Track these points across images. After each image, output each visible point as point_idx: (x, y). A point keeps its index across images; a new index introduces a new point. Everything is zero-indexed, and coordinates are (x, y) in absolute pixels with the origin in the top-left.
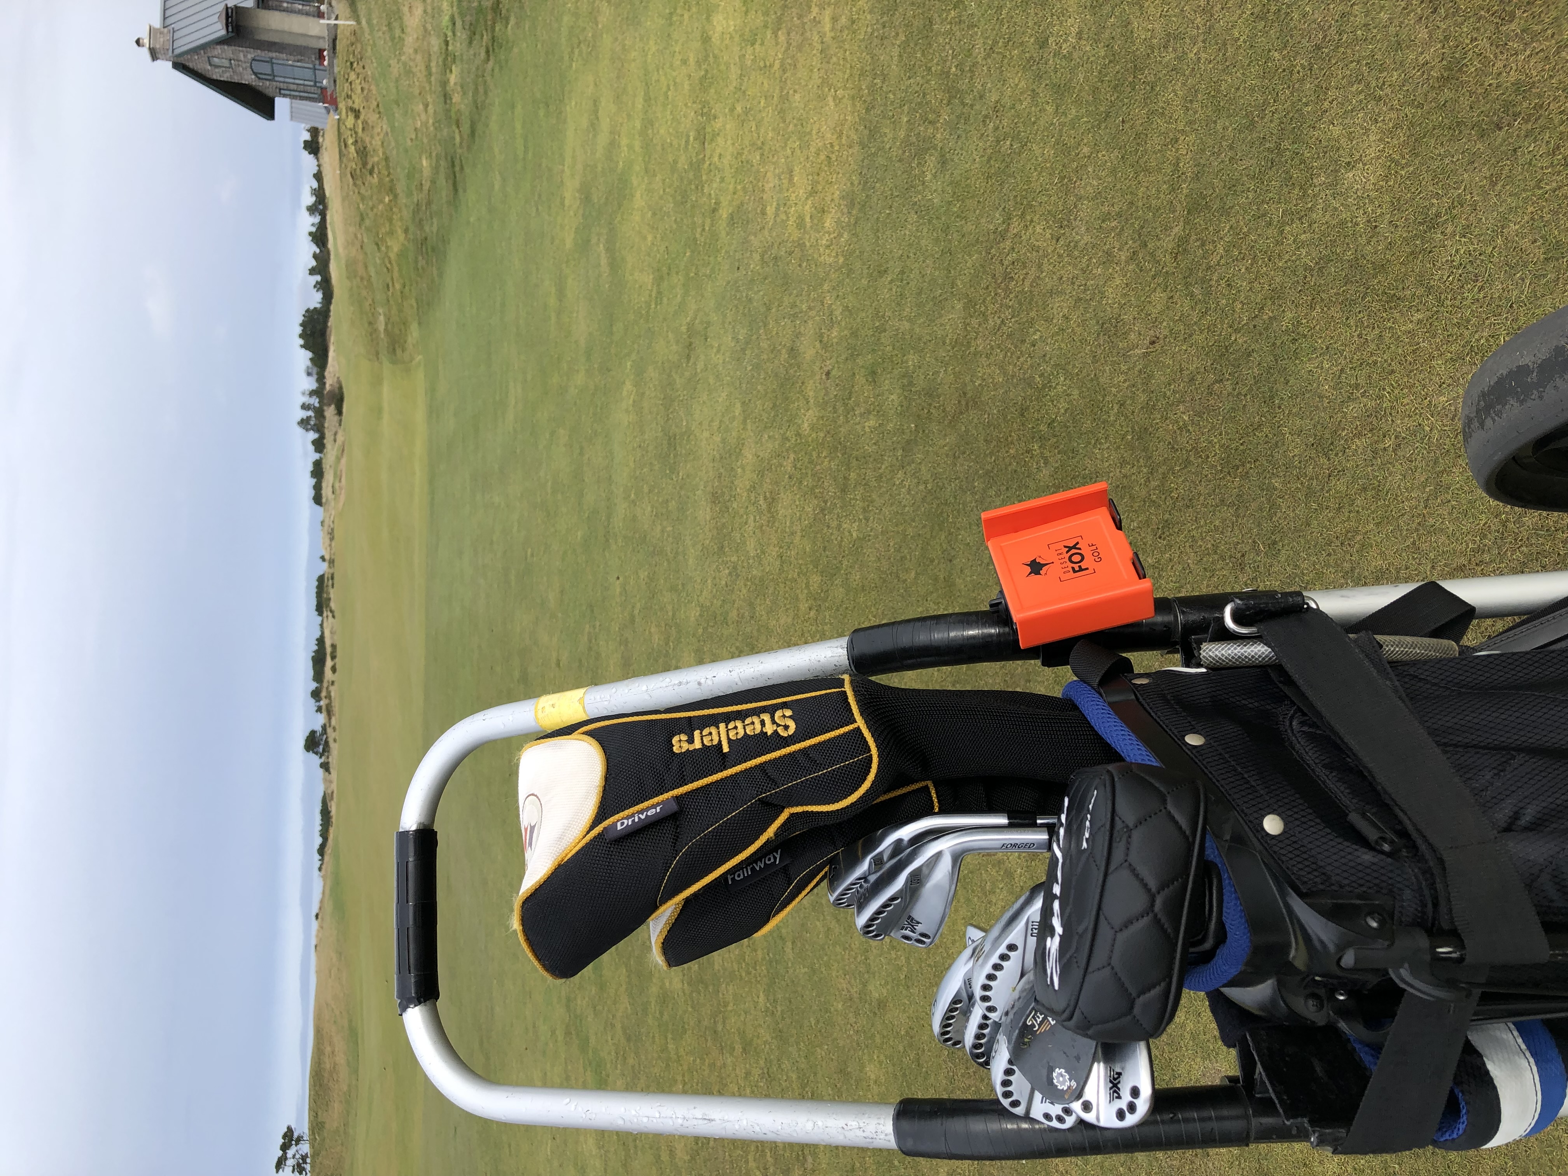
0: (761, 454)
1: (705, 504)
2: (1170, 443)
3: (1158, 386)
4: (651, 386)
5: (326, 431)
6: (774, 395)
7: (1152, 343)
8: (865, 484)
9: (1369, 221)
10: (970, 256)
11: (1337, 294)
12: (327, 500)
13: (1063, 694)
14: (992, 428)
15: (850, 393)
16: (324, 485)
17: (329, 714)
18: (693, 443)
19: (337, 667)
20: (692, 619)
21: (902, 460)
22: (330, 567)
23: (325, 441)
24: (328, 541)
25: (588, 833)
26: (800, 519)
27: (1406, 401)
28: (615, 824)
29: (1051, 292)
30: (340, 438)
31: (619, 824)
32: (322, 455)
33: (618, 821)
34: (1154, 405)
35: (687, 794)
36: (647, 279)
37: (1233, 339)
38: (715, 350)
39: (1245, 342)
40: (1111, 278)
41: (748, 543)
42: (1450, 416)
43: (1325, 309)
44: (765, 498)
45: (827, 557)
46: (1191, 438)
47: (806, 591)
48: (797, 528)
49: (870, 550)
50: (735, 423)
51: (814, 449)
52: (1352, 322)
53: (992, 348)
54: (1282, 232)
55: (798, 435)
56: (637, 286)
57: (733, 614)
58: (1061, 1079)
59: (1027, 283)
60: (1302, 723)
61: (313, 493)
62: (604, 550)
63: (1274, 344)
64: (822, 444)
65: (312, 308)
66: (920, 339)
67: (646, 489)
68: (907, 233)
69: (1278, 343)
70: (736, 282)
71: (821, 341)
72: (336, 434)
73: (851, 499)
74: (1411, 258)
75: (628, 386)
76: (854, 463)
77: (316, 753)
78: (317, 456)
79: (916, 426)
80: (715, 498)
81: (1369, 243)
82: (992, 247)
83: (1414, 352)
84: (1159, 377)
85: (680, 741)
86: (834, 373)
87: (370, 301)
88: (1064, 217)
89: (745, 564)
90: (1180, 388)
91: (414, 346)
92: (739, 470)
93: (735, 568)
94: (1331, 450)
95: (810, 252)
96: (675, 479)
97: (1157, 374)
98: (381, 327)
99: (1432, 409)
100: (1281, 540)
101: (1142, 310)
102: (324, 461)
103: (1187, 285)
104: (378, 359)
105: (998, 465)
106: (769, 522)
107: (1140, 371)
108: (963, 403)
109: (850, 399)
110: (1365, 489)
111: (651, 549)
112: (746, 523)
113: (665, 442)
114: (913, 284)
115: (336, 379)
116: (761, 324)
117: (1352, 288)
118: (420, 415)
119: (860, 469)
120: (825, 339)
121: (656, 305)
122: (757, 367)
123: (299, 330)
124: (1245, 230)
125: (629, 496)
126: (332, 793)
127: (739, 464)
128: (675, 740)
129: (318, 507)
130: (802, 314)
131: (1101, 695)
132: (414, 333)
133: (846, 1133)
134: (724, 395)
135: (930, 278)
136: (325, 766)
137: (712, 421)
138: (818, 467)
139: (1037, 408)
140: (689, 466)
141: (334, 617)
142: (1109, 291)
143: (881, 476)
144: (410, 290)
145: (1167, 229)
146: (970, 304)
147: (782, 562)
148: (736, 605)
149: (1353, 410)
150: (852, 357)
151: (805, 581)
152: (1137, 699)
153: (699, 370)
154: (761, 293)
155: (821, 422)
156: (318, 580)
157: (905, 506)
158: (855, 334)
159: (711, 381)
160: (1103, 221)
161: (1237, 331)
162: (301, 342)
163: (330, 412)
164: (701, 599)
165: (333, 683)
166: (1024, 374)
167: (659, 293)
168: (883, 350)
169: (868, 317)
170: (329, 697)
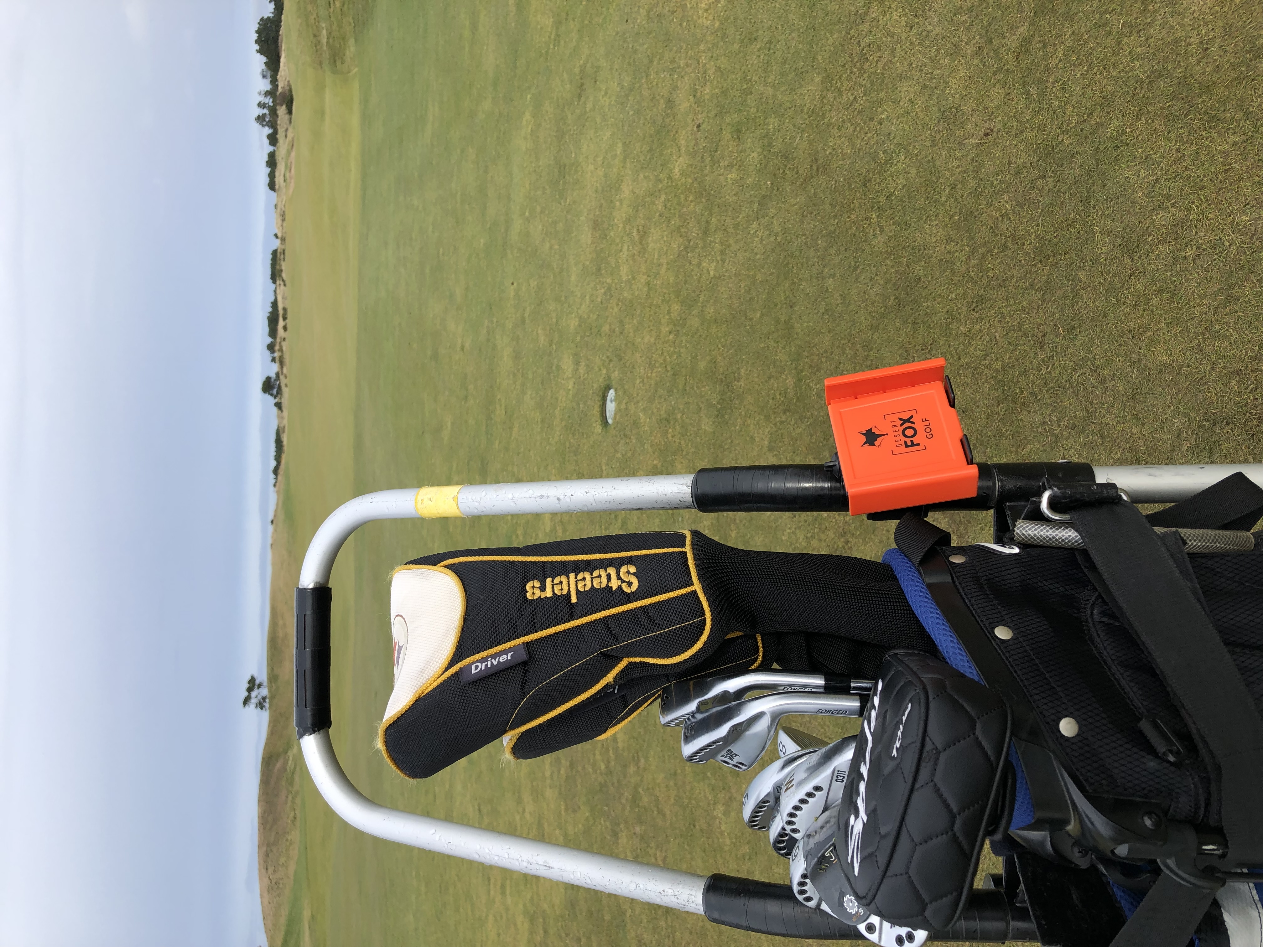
0: (637, 191)
1: (587, 229)
2: (991, 227)
3: (987, 175)
4: (547, 118)
5: (278, 127)
6: (651, 139)
7: (987, 135)
8: (725, 230)
9: (1201, 43)
10: (831, 33)
11: (1161, 108)
12: (279, 186)
13: (884, 559)
14: (837, 193)
15: (717, 147)
16: (277, 174)
17: (282, 363)
18: (580, 173)
19: (288, 326)
20: (572, 327)
21: (757, 212)
22: (281, 243)
23: (278, 136)
24: (280, 222)
25: (446, 669)
26: (666, 253)
27: (1211, 216)
28: (470, 665)
29: (900, 76)
30: (290, 134)
31: (473, 667)
32: (275, 148)
33: (474, 662)
34: (982, 192)
35: (537, 640)
36: (548, 22)
37: (1060, 139)
38: (603, 93)
39: (1071, 144)
40: (955, 70)
41: (621, 268)
42: (1250, 234)
43: (1150, 121)
44: (638, 231)
45: (687, 289)
46: (1010, 226)
47: (667, 317)
48: (664, 261)
49: (724, 289)
50: (617, 161)
51: (682, 193)
52: (1173, 136)
53: (844, 121)
54: (1119, 43)
55: (670, 178)
56: (539, 27)
57: (606, 328)
58: (851, 904)
59: (880, 65)
60: (1103, 613)
61: (268, 180)
62: (502, 258)
63: (1097, 148)
64: (690, 189)
65: (265, 17)
66: (781, 105)
67: (538, 209)
68: (777, 5)
69: (1102, 147)
70: (624, 34)
71: (694, 96)
72: (287, 130)
73: (711, 242)
74: (1235, 83)
75: (528, 116)
76: (716, 210)
77: (272, 395)
78: (271, 149)
79: (772, 184)
80: (596, 225)
81: (1199, 62)
82: (851, 28)
83: (1225, 171)
84: (989, 167)
85: (533, 587)
86: (703, 126)
87: (315, 16)
88: (920, 6)
89: (618, 286)
90: (1007, 179)
91: (351, 58)
92: (618, 203)
93: (609, 289)
94: (1136, 252)
95: (690, 13)
96: (563, 204)
97: (988, 164)
98: (324, 41)
99: (1235, 226)
100: (1079, 327)
101: (980, 103)
102: (277, 154)
103: (1024, 84)
104: (321, 67)
105: (840, 227)
106: (640, 252)
107: (972, 160)
108: (815, 168)
109: (716, 151)
110: (1161, 291)
111: (541, 262)
112: (621, 251)
113: (556, 170)
114: (779, 54)
115: (286, 83)
116: (643, 74)
117: (1177, 105)
118: (355, 120)
119: (721, 216)
120: (698, 95)
121: (554, 46)
122: (638, 112)
123: (255, 36)
124: (1086, 37)
125: (524, 214)
126: (284, 427)
127: (617, 197)
128: (529, 586)
129: (272, 192)
130: (680, 70)
131: (920, 573)
132: (351, 49)
133: (663, 897)
134: (608, 134)
135: (794, 50)
136: (279, 405)
137: (596, 156)
138: (685, 209)
139: (878, 180)
140: (575, 194)
141: (285, 285)
142: (953, 83)
143: (738, 224)
144: (349, 9)
145: (1013, 27)
146: (828, 78)
147: (650, 289)
148: (608, 321)
149: (1161, 218)
150: (720, 114)
151: (667, 308)
152: (954, 582)
153: (588, 110)
154: (646, 46)
155: (690, 169)
156: (272, 254)
157: (756, 254)
158: (724, 93)
159: (598, 120)
160: (955, 15)
161: (1065, 132)
162: (257, 47)
163: (282, 111)
164: (580, 312)
165: (284, 339)
166: (870, 148)
167: (558, 35)
168: (749, 111)
169: (737, 79)
170: (281, 350)
